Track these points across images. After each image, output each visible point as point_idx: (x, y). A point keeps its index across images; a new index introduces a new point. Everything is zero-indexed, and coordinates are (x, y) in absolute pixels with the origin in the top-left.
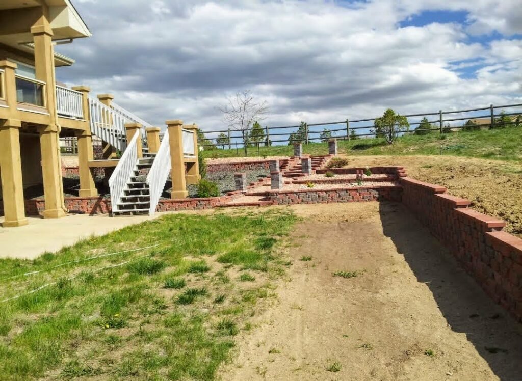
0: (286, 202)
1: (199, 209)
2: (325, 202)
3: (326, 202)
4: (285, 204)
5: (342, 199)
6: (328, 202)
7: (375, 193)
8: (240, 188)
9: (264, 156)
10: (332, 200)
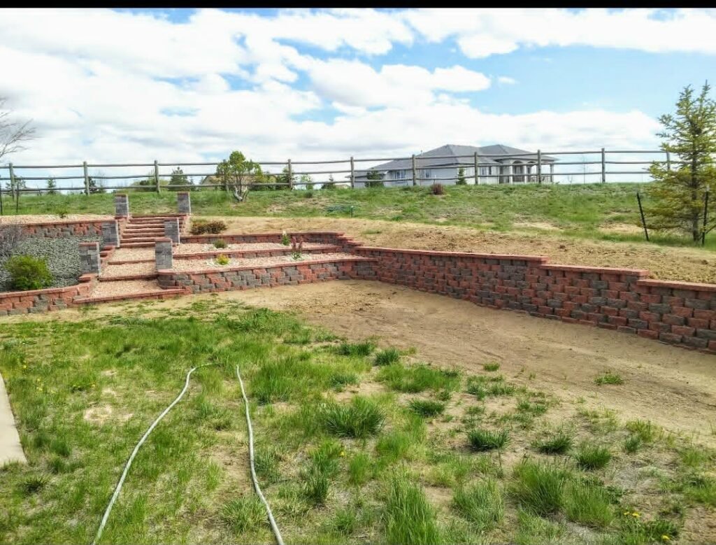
0: (206, 288)
1: (40, 311)
2: (267, 286)
3: (269, 285)
4: (204, 292)
5: (290, 280)
6: (271, 286)
7: (331, 268)
8: (92, 268)
9: (62, 215)
10: (277, 281)
